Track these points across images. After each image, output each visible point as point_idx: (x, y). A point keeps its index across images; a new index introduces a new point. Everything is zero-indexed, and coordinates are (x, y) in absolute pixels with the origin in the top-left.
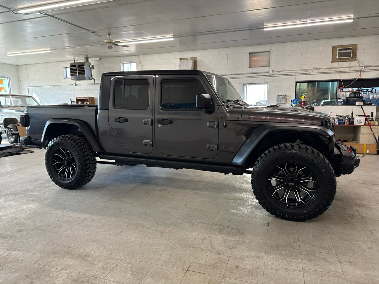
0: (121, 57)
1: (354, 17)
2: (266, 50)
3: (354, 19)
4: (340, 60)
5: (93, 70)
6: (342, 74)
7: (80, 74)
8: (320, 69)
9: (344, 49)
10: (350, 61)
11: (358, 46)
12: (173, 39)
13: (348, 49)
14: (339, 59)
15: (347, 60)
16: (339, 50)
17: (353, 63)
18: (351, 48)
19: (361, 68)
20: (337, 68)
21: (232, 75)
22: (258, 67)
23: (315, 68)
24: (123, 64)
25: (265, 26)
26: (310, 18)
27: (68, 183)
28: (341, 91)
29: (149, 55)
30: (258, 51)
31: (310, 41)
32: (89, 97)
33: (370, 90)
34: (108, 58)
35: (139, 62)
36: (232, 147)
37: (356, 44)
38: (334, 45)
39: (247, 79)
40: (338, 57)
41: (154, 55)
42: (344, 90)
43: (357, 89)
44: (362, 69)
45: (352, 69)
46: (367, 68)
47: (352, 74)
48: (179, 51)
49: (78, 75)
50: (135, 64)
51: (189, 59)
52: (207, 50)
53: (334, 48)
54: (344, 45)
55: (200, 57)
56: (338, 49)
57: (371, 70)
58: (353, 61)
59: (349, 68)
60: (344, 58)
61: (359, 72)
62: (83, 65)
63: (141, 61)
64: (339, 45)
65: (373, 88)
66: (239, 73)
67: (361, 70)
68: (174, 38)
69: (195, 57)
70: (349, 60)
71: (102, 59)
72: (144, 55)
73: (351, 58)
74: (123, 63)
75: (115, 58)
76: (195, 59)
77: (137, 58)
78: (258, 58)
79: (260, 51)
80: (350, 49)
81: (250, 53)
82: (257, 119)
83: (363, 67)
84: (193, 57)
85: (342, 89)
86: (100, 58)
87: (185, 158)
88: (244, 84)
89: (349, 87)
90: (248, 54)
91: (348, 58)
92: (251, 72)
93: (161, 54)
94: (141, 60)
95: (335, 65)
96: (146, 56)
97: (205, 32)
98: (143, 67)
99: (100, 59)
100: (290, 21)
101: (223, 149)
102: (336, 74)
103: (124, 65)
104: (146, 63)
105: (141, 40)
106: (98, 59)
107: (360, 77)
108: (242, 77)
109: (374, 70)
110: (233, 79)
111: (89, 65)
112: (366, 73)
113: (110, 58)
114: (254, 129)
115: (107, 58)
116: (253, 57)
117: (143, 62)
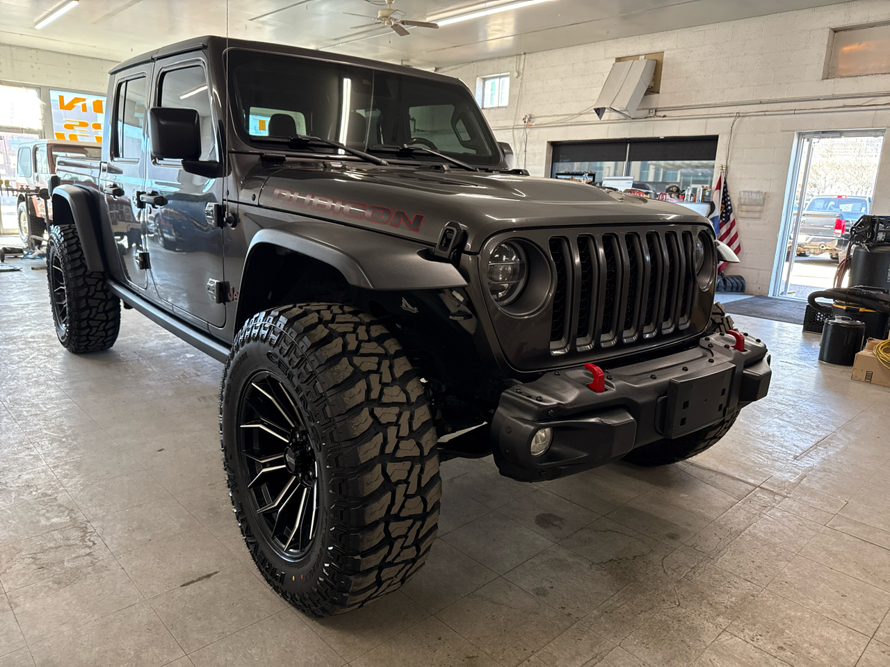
0: (479, 64)
21: (761, 103)
22: (857, 76)
29: (540, 54)
30: (864, 21)
34: (453, 67)
35: (517, 75)
39: (812, 115)
41: (552, 51)
50: (508, 79)
51: (643, 57)
52: (694, 29)
55: (672, 49)
63: (522, 71)
66: (786, 96)
69: (658, 50)
72: (529, 53)
74: (484, 79)
75: (466, 67)
76: (658, 58)
77: (513, 64)
78: (862, 45)
79: (872, 20)
81: (833, 31)
84: (653, 50)
86: (437, 67)
88: (801, 135)
90: (826, 33)
92: (829, 93)
93: (570, 48)
94: (521, 67)
96: (534, 55)
98: (524, 87)
103: (486, 82)
104: (531, 75)
108: (795, 112)
110: (765, 117)
113: (456, 67)
115: (450, 68)
116: (847, 45)
117: (525, 73)
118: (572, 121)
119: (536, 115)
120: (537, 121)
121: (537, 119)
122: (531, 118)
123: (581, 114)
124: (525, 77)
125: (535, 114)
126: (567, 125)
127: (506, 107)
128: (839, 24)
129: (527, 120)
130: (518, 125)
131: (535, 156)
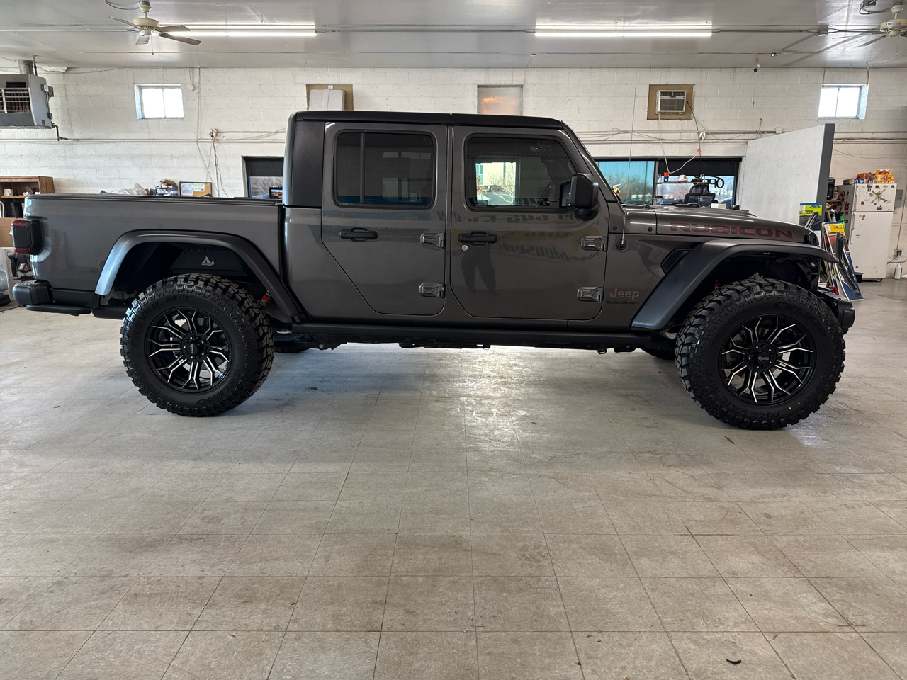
0: (135, 70)
1: (714, 28)
2: (515, 83)
3: (714, 31)
4: (664, 116)
5: (51, 101)
6: (665, 146)
7: (11, 108)
8: (625, 132)
9: (670, 93)
10: (681, 120)
11: (695, 89)
12: (314, 34)
13: (679, 94)
14: (661, 113)
15: (675, 117)
16: (663, 94)
17: (687, 125)
18: (684, 93)
19: (701, 134)
20: (658, 132)
23: (614, 130)
24: (141, 88)
25: (537, 28)
26: (638, 21)
27: (205, 400)
28: (665, 181)
29: (219, 70)
30: (498, 83)
31: (607, 69)
32: (39, 177)
33: (713, 182)
34: (94, 69)
35: (192, 88)
36: (634, 293)
37: (692, 83)
38: (652, 83)
40: (659, 110)
42: (671, 179)
43: (693, 177)
44: (703, 138)
45: (685, 136)
46: (710, 136)
47: (684, 146)
48: (305, 66)
49: (6, 112)
50: (179, 90)
51: (332, 87)
52: (377, 70)
53: (653, 88)
54: (670, 83)
55: (359, 84)
56: (659, 92)
57: (717, 141)
58: (686, 119)
59: (679, 134)
60: (670, 113)
61: (696, 142)
62: (24, 85)
63: (198, 85)
64: (662, 83)
65: (720, 177)
67: (700, 139)
68: (316, 32)
69: (347, 83)
70: (678, 117)
71: (75, 71)
72: (205, 68)
73: (683, 113)
74: (139, 86)
75: (115, 72)
76: (348, 89)
77: (185, 75)
78: (495, 99)
79: (503, 83)
80: (682, 94)
81: (478, 86)
82: (689, 231)
83: (704, 134)
84: (342, 82)
85: (667, 178)
86: (68, 66)
87: (525, 321)
89: (677, 174)
90: (476, 87)
91: (677, 113)
93: (255, 69)
94: (196, 80)
95: (654, 125)
97: (402, 25)
98: (203, 101)
99: (68, 69)
100: (598, 23)
101: (615, 296)
102: (656, 145)
103: (144, 91)
104: (210, 90)
105: (225, 27)
106: (63, 69)
107: (698, 155)
109: (723, 141)
111: (42, 86)
112: (708, 145)
113: (99, 69)
114: (683, 251)
115: (91, 69)
116: (486, 97)
117: (201, 87)
118: (268, 138)
119: (223, 130)
120: (227, 136)
121: (224, 134)
122: (218, 132)
123: (277, 132)
124: (202, 91)
125: (221, 129)
126: (263, 142)
127: (182, 119)
128: (483, 83)
129: (214, 134)
130: (201, 139)
131: (229, 170)
